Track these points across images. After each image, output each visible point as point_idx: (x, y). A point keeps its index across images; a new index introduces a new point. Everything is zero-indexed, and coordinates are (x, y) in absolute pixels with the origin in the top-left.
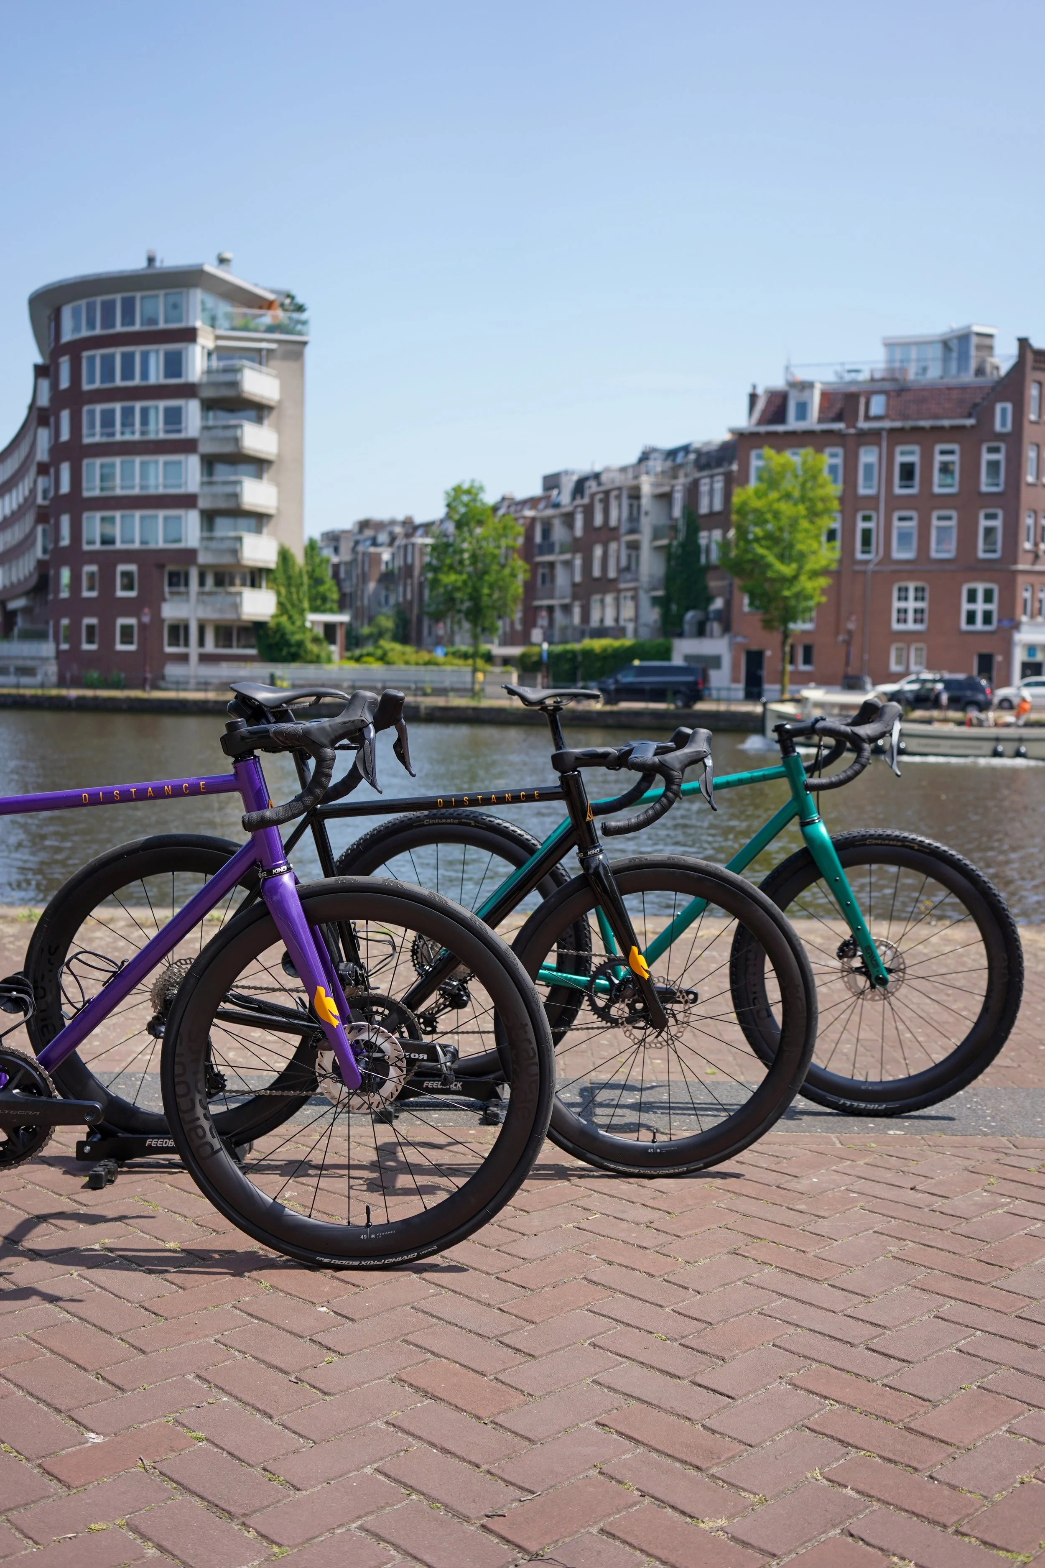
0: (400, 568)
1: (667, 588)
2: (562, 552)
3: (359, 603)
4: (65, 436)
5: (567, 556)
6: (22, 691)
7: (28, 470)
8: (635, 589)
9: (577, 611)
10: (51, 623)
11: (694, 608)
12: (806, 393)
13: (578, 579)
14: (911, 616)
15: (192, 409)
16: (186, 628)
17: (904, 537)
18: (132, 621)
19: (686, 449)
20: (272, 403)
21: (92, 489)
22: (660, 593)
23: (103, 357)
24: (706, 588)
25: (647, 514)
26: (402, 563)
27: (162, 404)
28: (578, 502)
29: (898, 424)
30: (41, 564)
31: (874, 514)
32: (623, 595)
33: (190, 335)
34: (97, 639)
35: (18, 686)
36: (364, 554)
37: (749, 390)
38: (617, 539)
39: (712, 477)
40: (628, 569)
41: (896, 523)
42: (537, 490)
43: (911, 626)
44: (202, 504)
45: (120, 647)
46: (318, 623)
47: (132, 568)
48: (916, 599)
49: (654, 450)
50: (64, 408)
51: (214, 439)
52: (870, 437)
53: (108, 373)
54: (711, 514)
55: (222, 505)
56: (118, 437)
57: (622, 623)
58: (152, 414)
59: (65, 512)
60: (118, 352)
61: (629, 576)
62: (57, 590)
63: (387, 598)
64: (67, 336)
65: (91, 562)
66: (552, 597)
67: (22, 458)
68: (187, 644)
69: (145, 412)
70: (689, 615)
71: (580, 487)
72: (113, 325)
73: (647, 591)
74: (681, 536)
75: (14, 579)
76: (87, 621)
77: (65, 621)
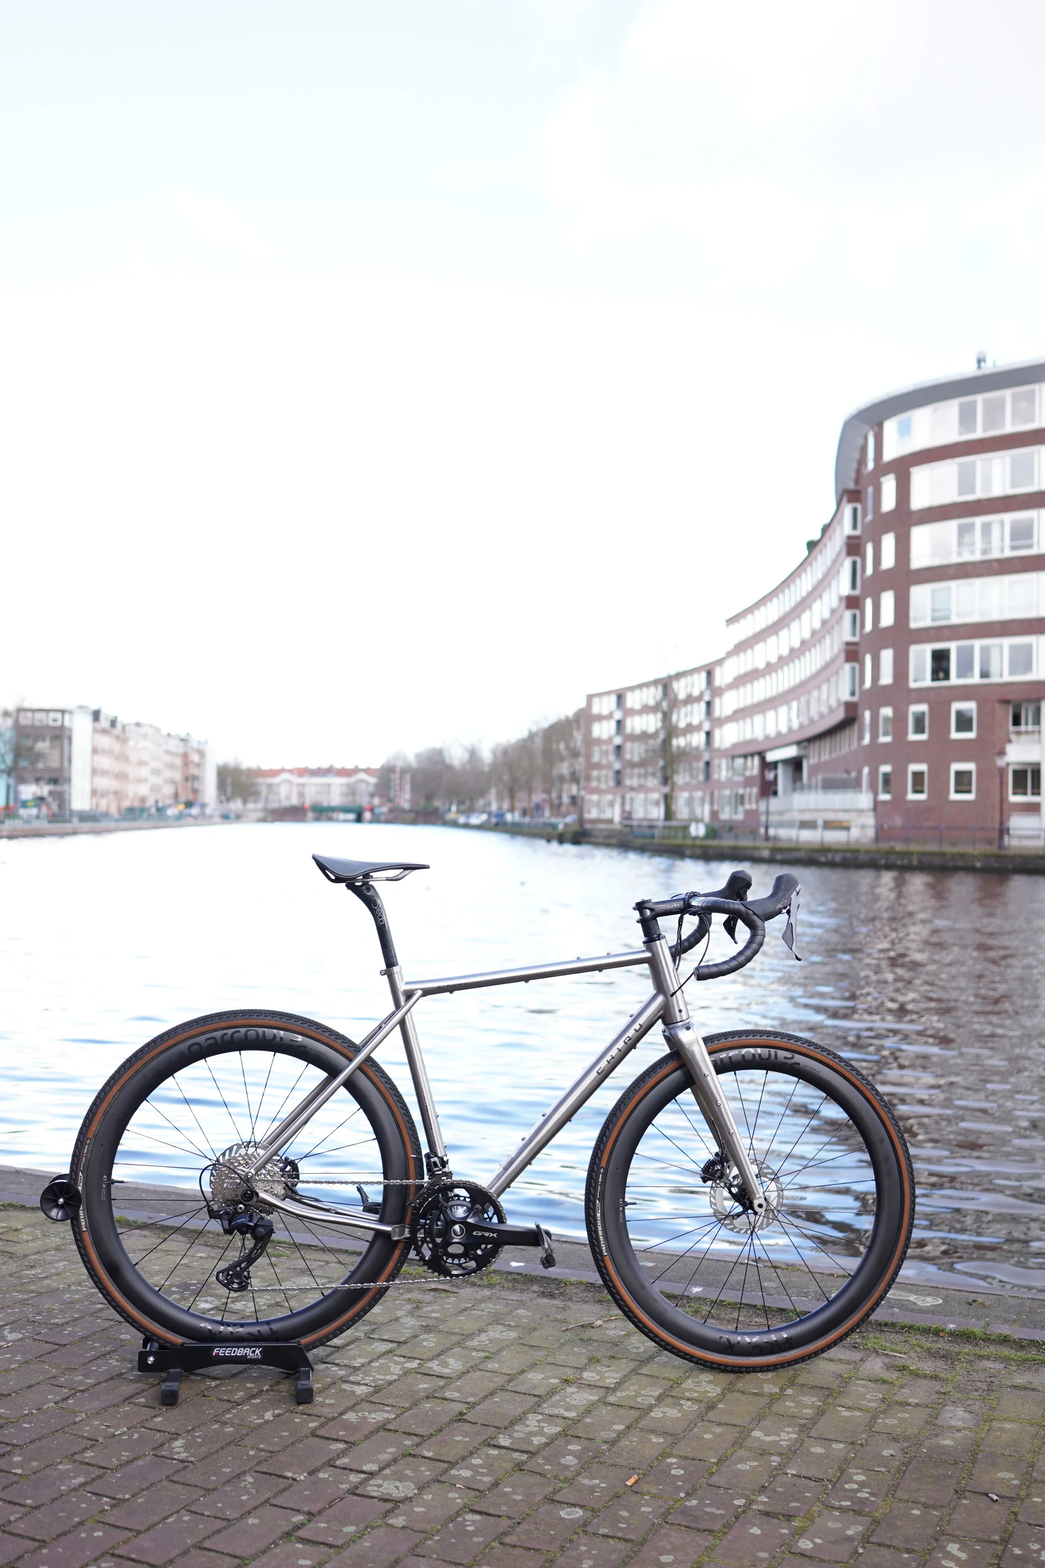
4: (888, 563)
10: (867, 771)
16: (1037, 771)
18: (970, 766)
21: (922, 619)
27: (1009, 518)
30: (848, 705)
34: (925, 786)
45: (954, 796)
47: (970, 706)
50: (886, 532)
56: (954, 558)
58: (996, 530)
59: (887, 647)
60: (955, 464)
62: (876, 734)
64: (893, 453)
65: (919, 701)
68: (1036, 792)
69: (987, 528)
76: (914, 767)
77: (886, 768)
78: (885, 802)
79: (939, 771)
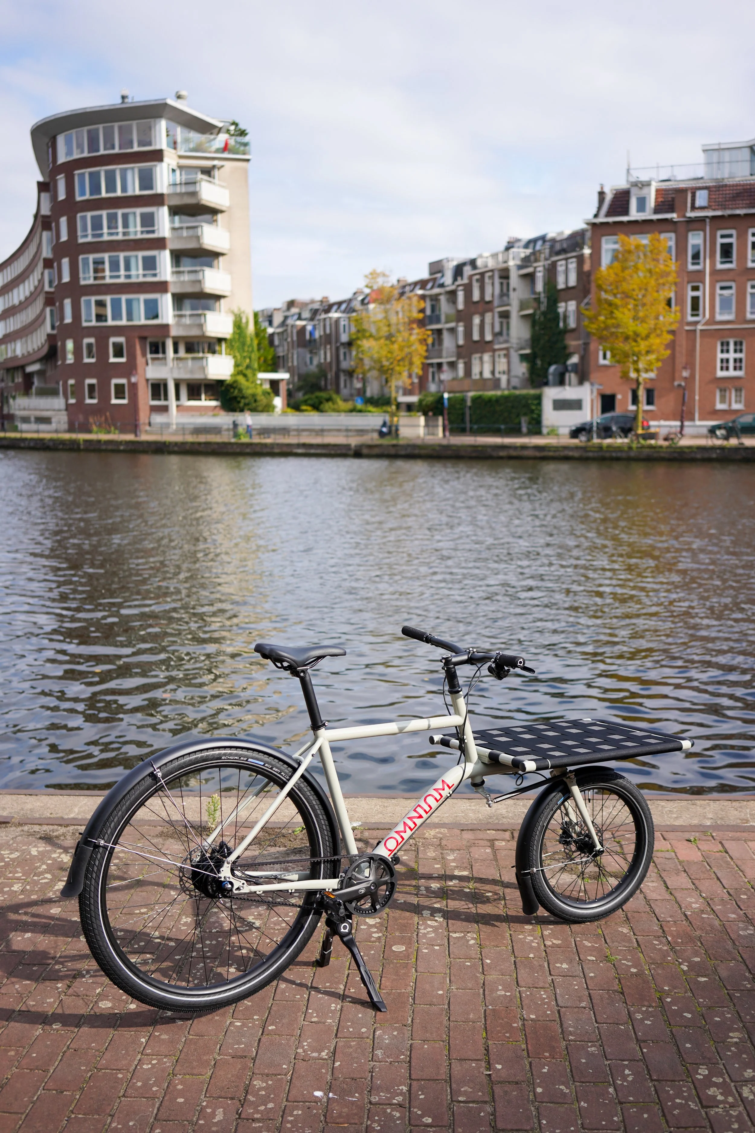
0: (321, 337)
1: (533, 347)
2: (447, 322)
3: (290, 364)
4: (64, 237)
5: (452, 325)
6: (42, 436)
7: (36, 265)
8: (507, 349)
9: (461, 366)
10: (61, 383)
11: (555, 363)
12: (645, 191)
13: (461, 342)
14: (731, 364)
15: (163, 213)
16: (165, 386)
17: (726, 303)
18: (123, 381)
19: (543, 238)
20: (223, 209)
21: (87, 279)
22: (527, 351)
23: (91, 174)
24: (565, 347)
25: (514, 290)
26: (322, 333)
27: (139, 211)
28: (459, 282)
29: (719, 213)
30: (50, 337)
31: (701, 286)
32: (497, 353)
33: (158, 156)
34: (96, 394)
35: (38, 432)
36: (292, 326)
37: (599, 189)
38: (491, 310)
39: (566, 259)
40: (500, 334)
41: (718, 291)
42: (425, 275)
43: (732, 373)
44: (172, 289)
45: (114, 401)
46: (265, 380)
47: (121, 340)
48: (735, 351)
49: (518, 240)
50: (62, 215)
51: (180, 238)
52: (697, 224)
53: (96, 188)
54: (568, 289)
55: (189, 289)
56: (106, 238)
57: (497, 375)
58: (131, 219)
59: (67, 297)
60: (102, 170)
61: (501, 339)
62: (64, 358)
63: (311, 359)
64: (62, 159)
65: (89, 336)
66: (440, 357)
67: (31, 256)
68: (166, 398)
69: (125, 217)
70: (552, 369)
71: (458, 270)
72: (98, 150)
73: (516, 351)
74: (543, 307)
75: (30, 349)
76: (89, 381)
77: (71, 382)
78: (72, 405)
79: (104, 384)
